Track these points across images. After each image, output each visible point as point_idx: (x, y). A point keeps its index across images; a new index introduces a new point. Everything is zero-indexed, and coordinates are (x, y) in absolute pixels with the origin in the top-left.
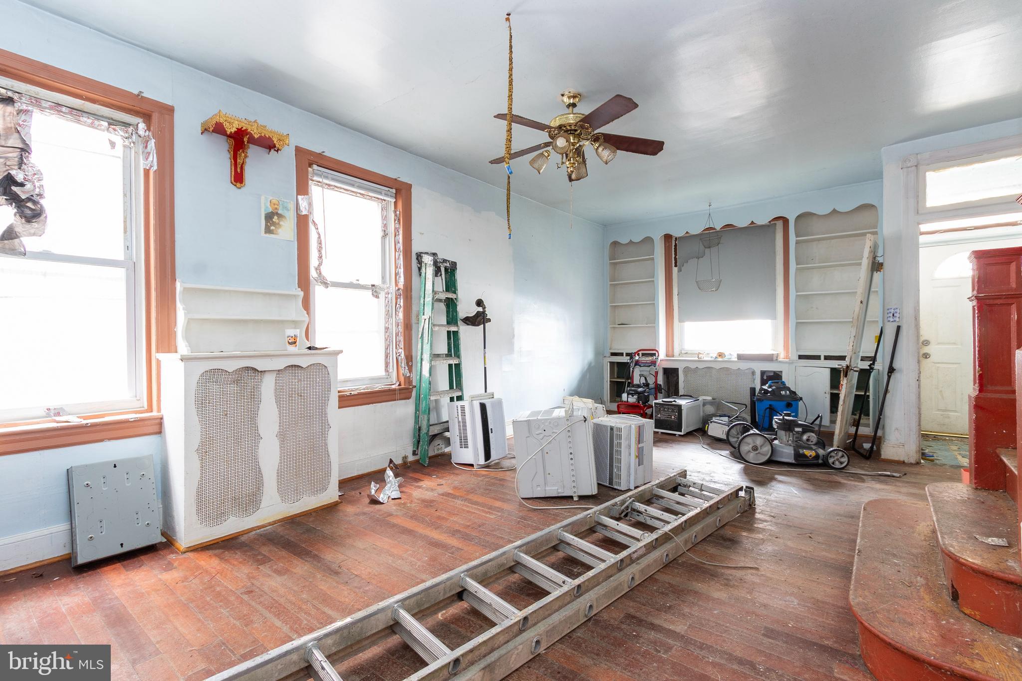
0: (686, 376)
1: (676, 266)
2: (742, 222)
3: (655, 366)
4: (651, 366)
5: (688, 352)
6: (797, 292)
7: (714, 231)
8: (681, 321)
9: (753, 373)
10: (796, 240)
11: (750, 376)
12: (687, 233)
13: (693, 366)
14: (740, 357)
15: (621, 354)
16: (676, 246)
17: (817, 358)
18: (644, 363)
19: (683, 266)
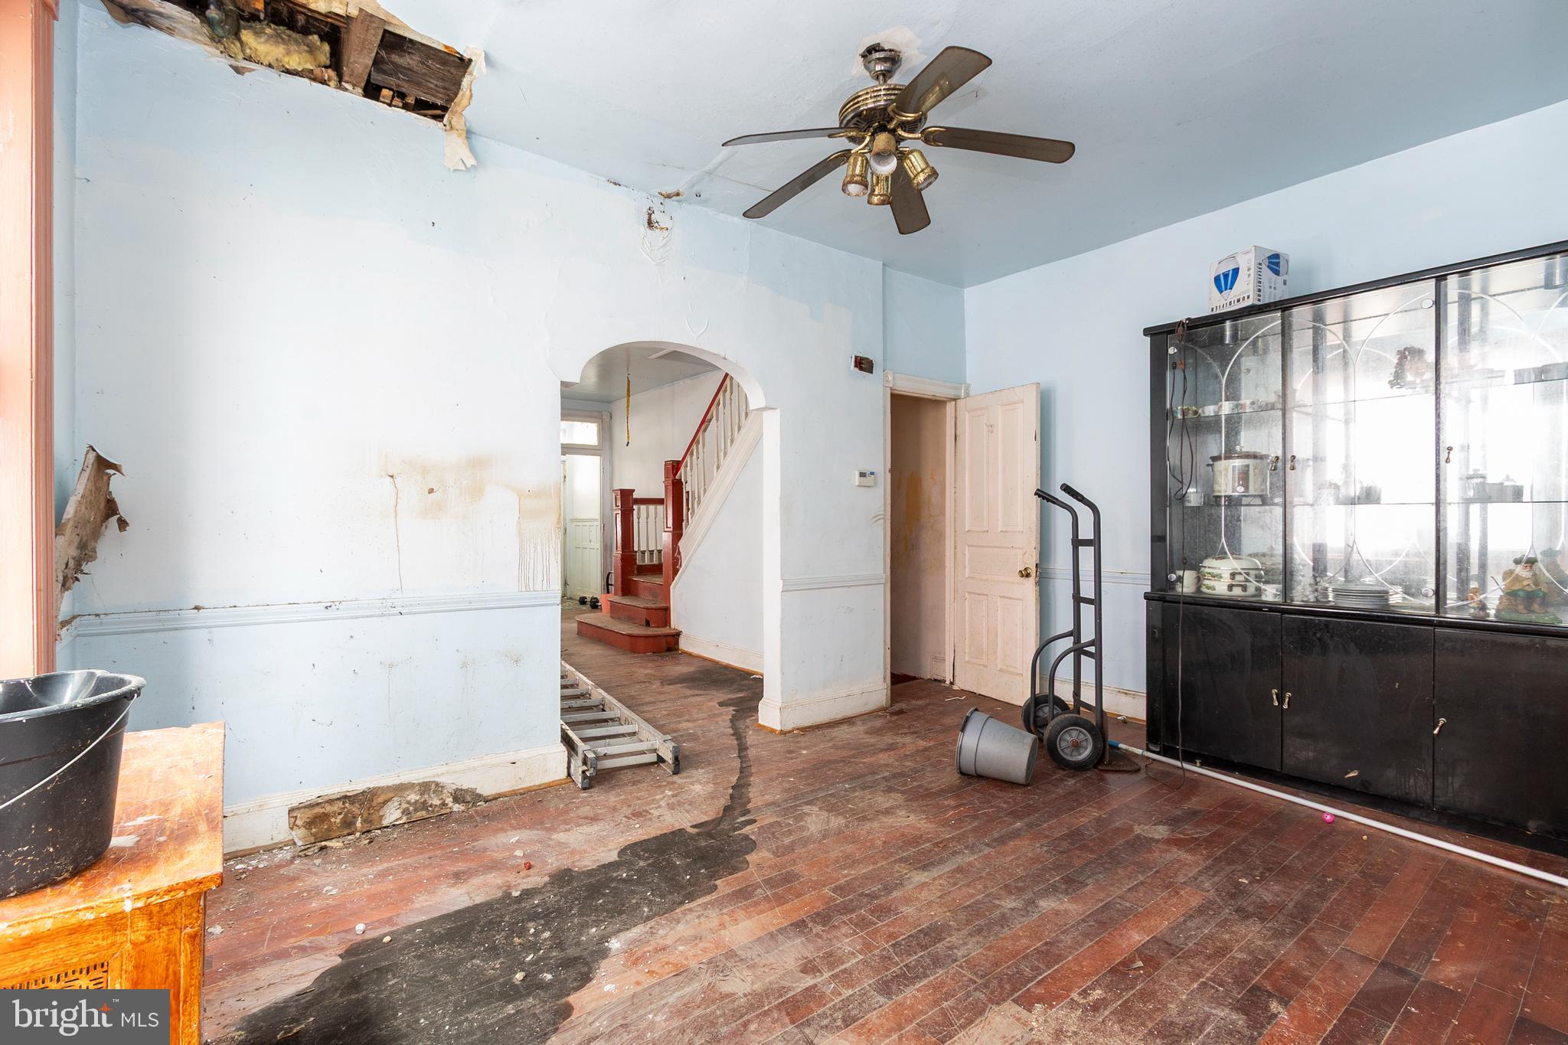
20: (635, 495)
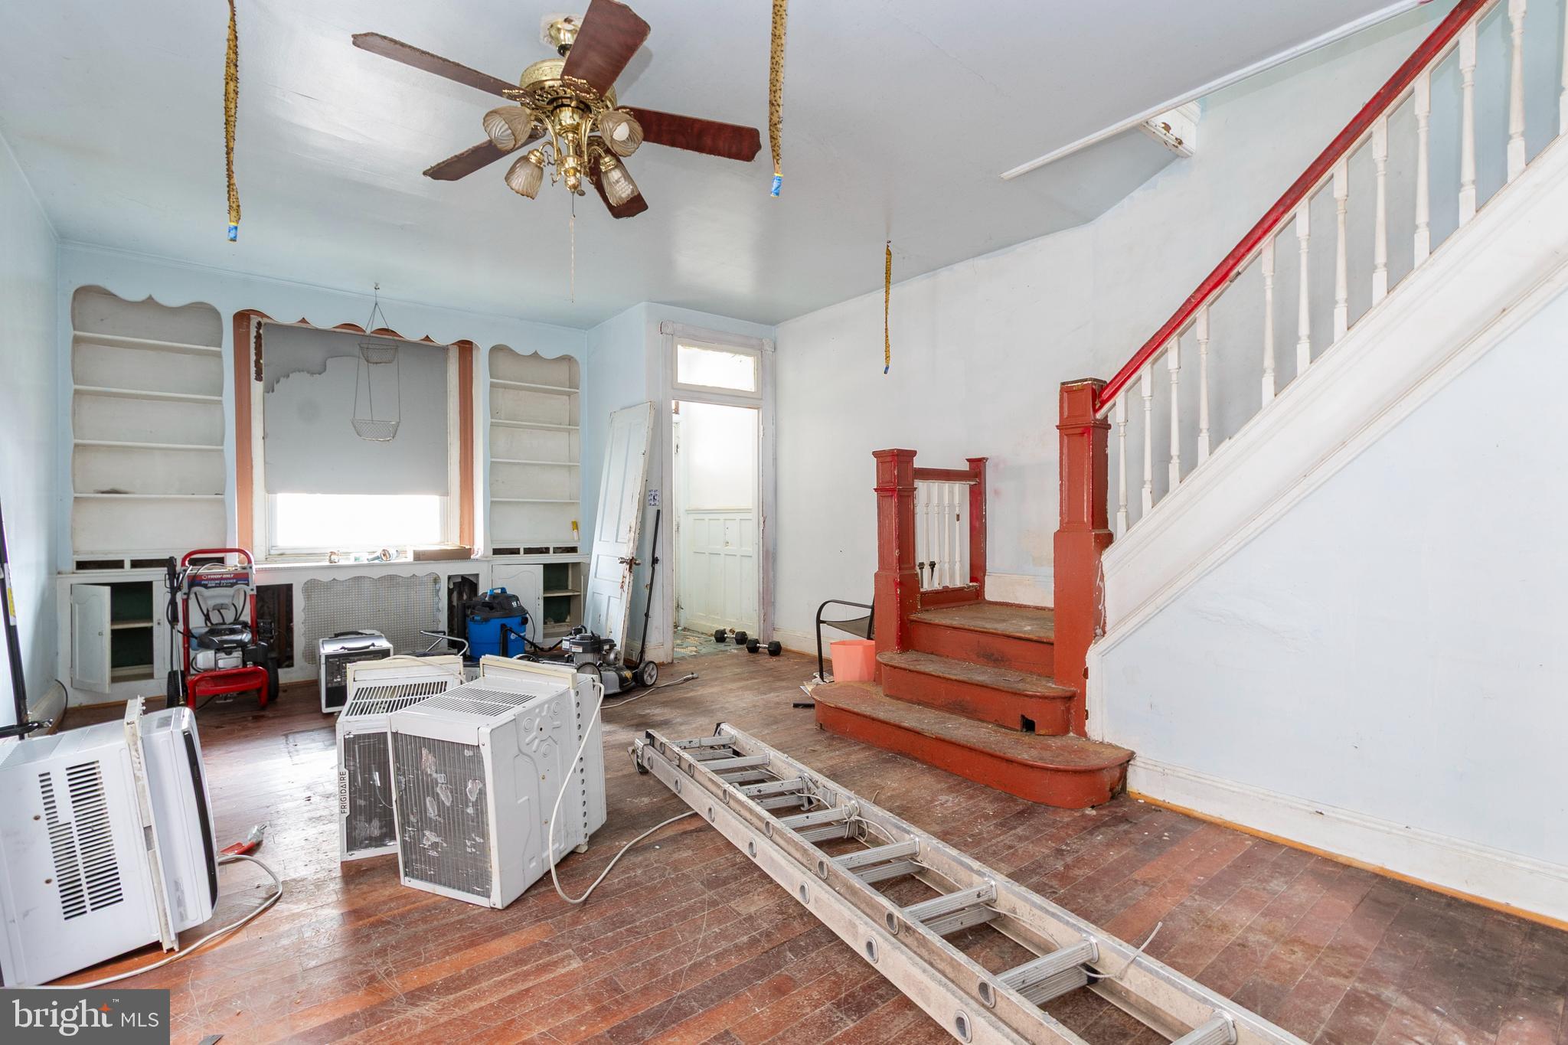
0: (308, 597)
1: (259, 378)
2: (411, 333)
3: (248, 585)
4: (236, 584)
5: (287, 552)
6: (492, 457)
7: (363, 334)
8: (270, 489)
9: (436, 580)
10: (491, 382)
11: (430, 585)
12: (303, 321)
13: (325, 577)
14: (419, 557)
15: (118, 564)
16: (258, 337)
17: (515, 551)
18: (217, 579)
19: (278, 382)
20: (918, 463)
